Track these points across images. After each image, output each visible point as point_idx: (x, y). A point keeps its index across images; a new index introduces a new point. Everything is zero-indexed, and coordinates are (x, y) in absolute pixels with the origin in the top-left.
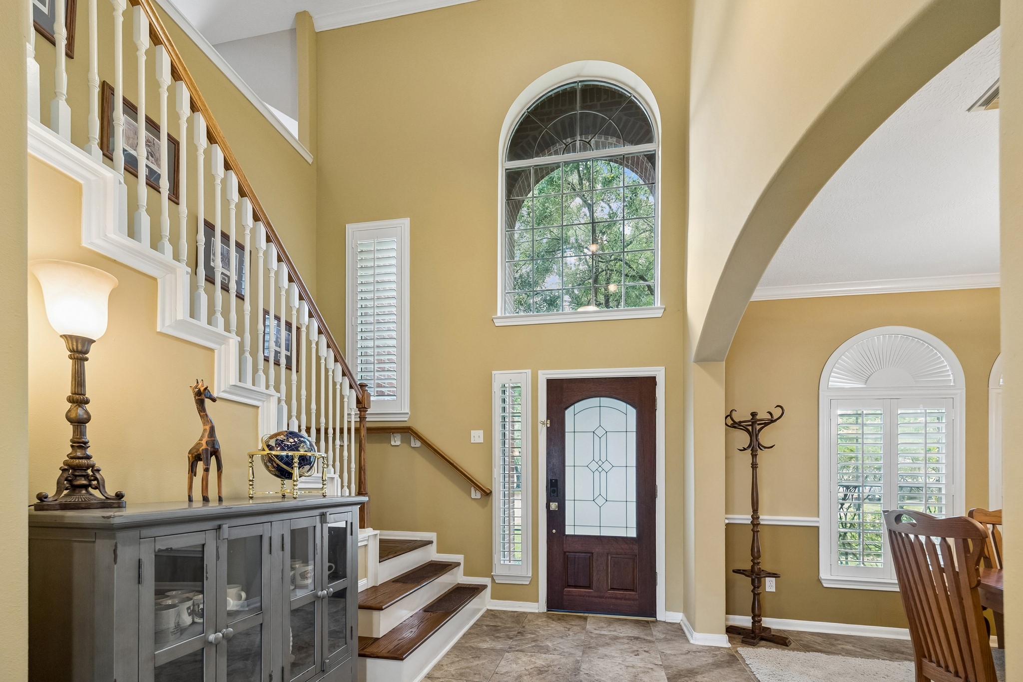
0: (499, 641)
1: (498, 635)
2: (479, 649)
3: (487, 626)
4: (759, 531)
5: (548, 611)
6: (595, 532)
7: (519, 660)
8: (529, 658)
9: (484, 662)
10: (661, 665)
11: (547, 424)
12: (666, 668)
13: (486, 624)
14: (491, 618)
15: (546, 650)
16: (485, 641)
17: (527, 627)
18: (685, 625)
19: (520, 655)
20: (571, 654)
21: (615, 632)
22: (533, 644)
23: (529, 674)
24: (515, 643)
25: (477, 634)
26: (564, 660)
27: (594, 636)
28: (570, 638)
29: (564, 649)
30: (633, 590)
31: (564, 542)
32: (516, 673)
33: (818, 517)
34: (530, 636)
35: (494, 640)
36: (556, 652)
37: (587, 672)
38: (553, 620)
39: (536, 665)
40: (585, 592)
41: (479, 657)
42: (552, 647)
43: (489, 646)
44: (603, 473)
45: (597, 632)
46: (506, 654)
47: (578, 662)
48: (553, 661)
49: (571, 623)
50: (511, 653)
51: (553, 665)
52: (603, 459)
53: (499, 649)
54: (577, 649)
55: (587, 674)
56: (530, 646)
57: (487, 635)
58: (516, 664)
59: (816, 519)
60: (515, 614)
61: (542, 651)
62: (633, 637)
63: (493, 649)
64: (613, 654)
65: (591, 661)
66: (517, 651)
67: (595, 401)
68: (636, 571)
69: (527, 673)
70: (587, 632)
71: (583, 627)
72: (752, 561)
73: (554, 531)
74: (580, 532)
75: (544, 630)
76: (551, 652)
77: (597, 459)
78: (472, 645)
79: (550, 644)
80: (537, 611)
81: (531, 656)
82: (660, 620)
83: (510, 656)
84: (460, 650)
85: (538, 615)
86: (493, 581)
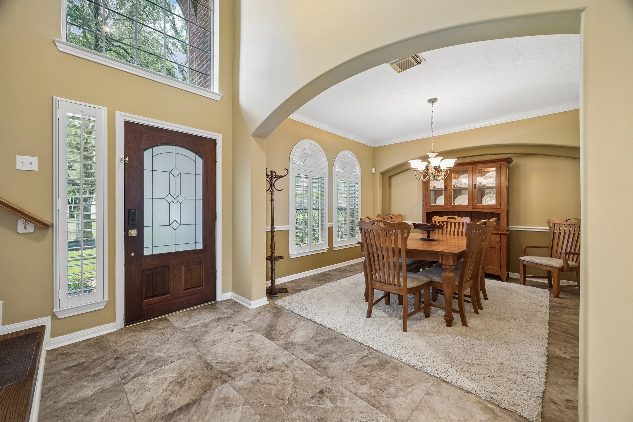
0: (101, 378)
1: (93, 372)
2: (84, 401)
3: (67, 369)
4: (274, 235)
5: (126, 325)
6: (171, 250)
7: (147, 386)
8: (155, 378)
9: (107, 411)
10: (253, 330)
11: (125, 161)
12: (257, 330)
13: (62, 368)
14: (64, 358)
15: (163, 362)
16: (82, 387)
17: (118, 349)
18: (237, 298)
19: (142, 379)
20: (187, 353)
21: (200, 321)
22: (145, 362)
23: (172, 393)
24: (123, 371)
25: (62, 385)
26: (188, 362)
27: (189, 330)
28: (172, 340)
29: (177, 352)
30: (200, 286)
31: (143, 262)
32: (157, 400)
33: (289, 225)
34: (132, 356)
35: (93, 381)
36: (174, 359)
37: (217, 362)
38: (139, 332)
39: (168, 380)
40: (163, 298)
41: (95, 409)
42: (165, 355)
43: (95, 390)
44: (178, 204)
45: (187, 326)
46: (125, 386)
47: (200, 357)
48: (180, 368)
49: (158, 328)
50: (131, 383)
51: (184, 371)
52: (178, 194)
53: (110, 386)
54: (188, 346)
55: (218, 363)
56: (143, 365)
57: (79, 379)
58: (149, 390)
59: (288, 226)
60: (91, 341)
61: (160, 364)
62: (216, 319)
63: (103, 391)
64: (218, 338)
65: (209, 351)
66: (134, 377)
67: (171, 148)
68: (202, 272)
69: (169, 392)
70: (180, 330)
71: (172, 327)
72: (271, 252)
73: (133, 254)
74: (157, 251)
75: (141, 345)
76: (170, 361)
77: (172, 193)
78: (67, 400)
79: (161, 354)
80: (114, 330)
81: (155, 374)
82: (219, 300)
83: (133, 387)
84: (56, 416)
85: (119, 333)
86: (54, 317)
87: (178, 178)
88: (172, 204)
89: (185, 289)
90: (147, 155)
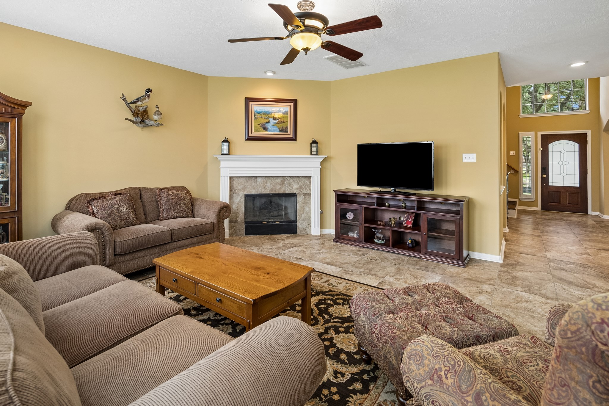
5: (542, 210)
6: (561, 185)
11: (541, 149)
18: (600, 215)
30: (577, 204)
31: (549, 188)
40: (558, 204)
44: (565, 165)
52: (565, 161)
73: (544, 184)
77: (562, 161)
80: (537, 210)
82: (589, 214)
86: (519, 200)
87: (565, 154)
88: (562, 166)
89: (568, 204)
90: (550, 146)
